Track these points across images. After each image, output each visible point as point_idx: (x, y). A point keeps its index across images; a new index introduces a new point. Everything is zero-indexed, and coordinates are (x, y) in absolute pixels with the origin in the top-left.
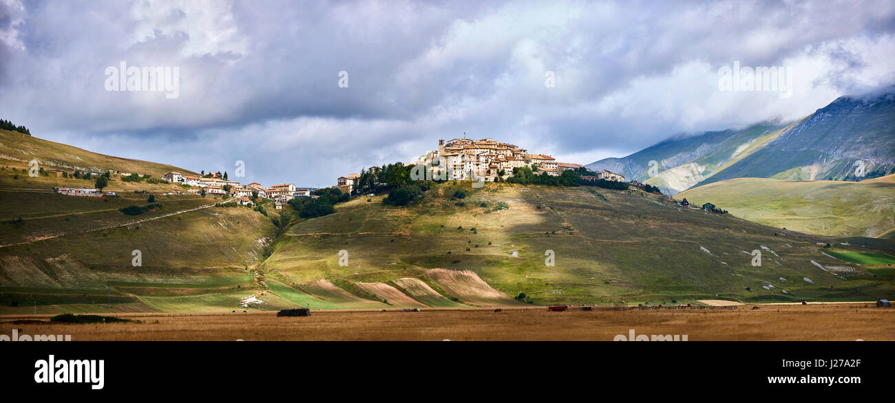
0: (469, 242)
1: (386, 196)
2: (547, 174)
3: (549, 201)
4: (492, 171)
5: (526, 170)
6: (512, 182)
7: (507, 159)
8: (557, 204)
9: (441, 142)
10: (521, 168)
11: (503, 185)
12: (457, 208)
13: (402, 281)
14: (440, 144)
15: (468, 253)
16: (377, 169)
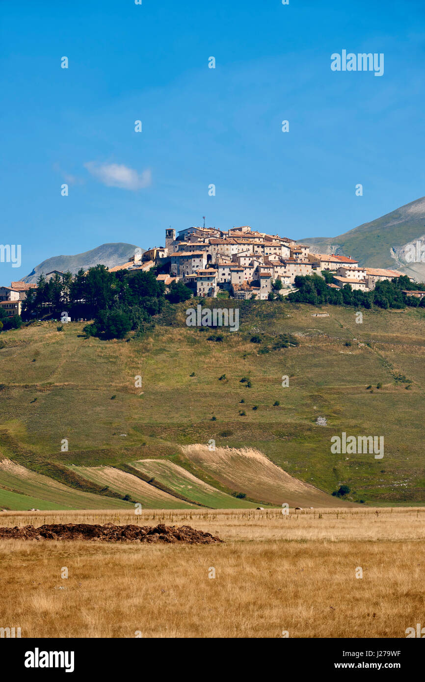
0: (242, 402)
1: (92, 322)
2: (350, 288)
3: (361, 333)
4: (263, 282)
5: (316, 279)
6: (297, 301)
7: (283, 263)
8: (375, 338)
9: (170, 233)
10: (307, 278)
11: (282, 305)
12: (212, 344)
13: (143, 465)
14: (167, 237)
15: (242, 419)
16: (67, 276)
